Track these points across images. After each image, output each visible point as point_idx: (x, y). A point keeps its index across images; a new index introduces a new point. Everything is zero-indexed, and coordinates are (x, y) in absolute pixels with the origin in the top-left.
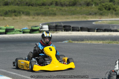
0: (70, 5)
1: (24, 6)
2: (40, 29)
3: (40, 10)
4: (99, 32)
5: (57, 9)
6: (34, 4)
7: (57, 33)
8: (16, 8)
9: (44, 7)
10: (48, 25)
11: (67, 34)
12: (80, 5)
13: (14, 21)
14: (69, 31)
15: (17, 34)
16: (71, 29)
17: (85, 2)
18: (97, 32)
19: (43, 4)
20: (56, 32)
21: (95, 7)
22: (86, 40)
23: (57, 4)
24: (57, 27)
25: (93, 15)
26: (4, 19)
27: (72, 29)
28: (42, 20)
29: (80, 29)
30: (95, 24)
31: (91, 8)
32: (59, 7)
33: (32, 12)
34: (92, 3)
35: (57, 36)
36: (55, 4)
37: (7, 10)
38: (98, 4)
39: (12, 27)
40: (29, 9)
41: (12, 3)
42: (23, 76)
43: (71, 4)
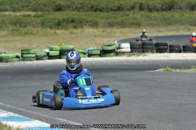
0: (163, 10)
1: (87, 11)
2: (116, 49)
3: (115, 17)
5: (142, 16)
6: (104, 9)
7: (144, 55)
8: (74, 15)
9: (121, 13)
10: (130, 43)
11: (161, 57)
12: (180, 8)
13: (73, 36)
14: (164, 52)
16: (167, 49)
17: (187, 3)
19: (120, 9)
22: (194, 68)
23: (141, 8)
24: (144, 46)
26: (55, 33)
27: (169, 49)
28: (118, 34)
29: (182, 48)
32: (145, 13)
33: (101, 22)
35: (144, 61)
36: (138, 8)
37: (61, 19)
39: (71, 47)
40: (96, 17)
41: (68, 7)
43: (165, 7)
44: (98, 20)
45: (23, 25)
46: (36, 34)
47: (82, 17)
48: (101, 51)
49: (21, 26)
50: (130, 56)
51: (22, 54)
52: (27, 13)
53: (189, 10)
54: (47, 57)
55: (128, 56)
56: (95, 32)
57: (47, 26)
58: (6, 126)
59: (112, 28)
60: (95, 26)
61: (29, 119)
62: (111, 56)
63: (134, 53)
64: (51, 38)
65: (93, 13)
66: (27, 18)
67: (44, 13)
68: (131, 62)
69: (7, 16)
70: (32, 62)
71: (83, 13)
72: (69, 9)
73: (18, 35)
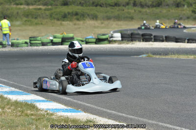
0: (153, 6)
2: (109, 38)
3: (112, 12)
4: (191, 43)
5: (135, 11)
6: (103, 4)
8: (78, 9)
9: (117, 8)
10: (121, 33)
11: (146, 45)
12: (168, 5)
13: (76, 26)
14: (149, 41)
16: (152, 39)
17: (174, 2)
18: (188, 42)
19: (116, 5)
20: (132, 43)
21: (188, 9)
22: (171, 54)
23: (135, 5)
24: (133, 36)
25: (185, 20)
26: (61, 24)
28: (114, 25)
29: (164, 38)
30: (187, 32)
31: (182, 11)
32: (138, 9)
33: (100, 15)
34: (184, 3)
35: (132, 49)
36: (132, 5)
37: (66, 12)
38: (191, 5)
39: (71, 35)
40: (96, 11)
41: (74, 3)
42: (79, 102)
43: (154, 4)
44: (98, 14)
45: (34, 16)
46: (45, 24)
47: (84, 11)
48: (96, 39)
49: (32, 18)
50: (121, 44)
51: (30, 40)
52: (39, 7)
53: (175, 6)
54: (51, 44)
55: (119, 44)
56: (94, 24)
57: (54, 18)
58: (6, 98)
59: (109, 21)
60: (95, 19)
61: (27, 93)
62: (104, 44)
63: (124, 41)
64: (58, 28)
65: (94, 8)
66: (38, 11)
67: (53, 7)
68: (121, 49)
69: (22, 9)
70: (38, 47)
71: (86, 8)
73: (30, 25)
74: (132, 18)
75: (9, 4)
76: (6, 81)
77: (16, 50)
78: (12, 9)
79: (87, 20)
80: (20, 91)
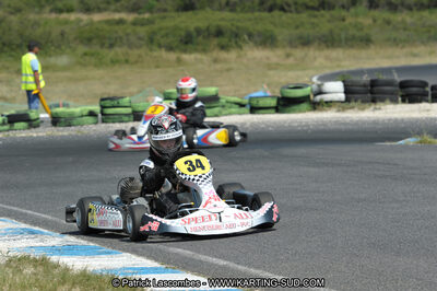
0: (422, 7)
1: (252, 10)
2: (312, 97)
3: (313, 24)
5: (375, 21)
6: (289, 6)
7: (376, 109)
8: (223, 19)
9: (326, 14)
10: (344, 82)
11: (412, 111)
13: (218, 66)
14: (420, 102)
15: (230, 114)
16: (426, 94)
19: (324, 5)
20: (373, 106)
23: (373, 3)
24: (375, 89)
26: (179, 61)
27: (430, 93)
32: (382, 14)
33: (282, 34)
35: (375, 122)
36: (366, 3)
37: (192, 29)
39: (211, 90)
40: (272, 23)
44: (277, 31)
45: (107, 43)
46: (136, 62)
47: (239, 24)
48: (279, 99)
49: (102, 46)
50: (344, 109)
51: (103, 107)
52: (117, 16)
55: (339, 111)
56: (268, 58)
57: (160, 46)
58: (57, 266)
59: (306, 49)
60: (268, 43)
61: (110, 250)
62: (300, 111)
63: (353, 104)
64: (171, 71)
65: (265, 14)
66: (116, 28)
67: (155, 15)
68: (345, 124)
69: (72, 22)
70: (124, 125)
71: (242, 15)
72: (211, 7)
73: (96, 66)
74: (366, 41)
75: (37, 9)
76: (50, 217)
77: (66, 133)
78: (46, 23)
79: (246, 48)
80: (91, 244)
